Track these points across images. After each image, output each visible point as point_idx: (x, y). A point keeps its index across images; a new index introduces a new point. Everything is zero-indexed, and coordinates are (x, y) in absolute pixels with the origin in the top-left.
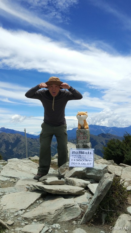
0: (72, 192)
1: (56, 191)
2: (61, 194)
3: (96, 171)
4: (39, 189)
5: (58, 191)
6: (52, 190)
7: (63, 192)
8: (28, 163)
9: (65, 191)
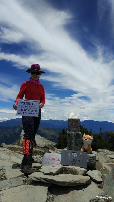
0: (82, 182)
1: (70, 183)
2: (73, 185)
3: (90, 158)
4: (45, 181)
5: (72, 183)
6: (66, 182)
7: (75, 183)
8: (5, 151)
9: (77, 182)
